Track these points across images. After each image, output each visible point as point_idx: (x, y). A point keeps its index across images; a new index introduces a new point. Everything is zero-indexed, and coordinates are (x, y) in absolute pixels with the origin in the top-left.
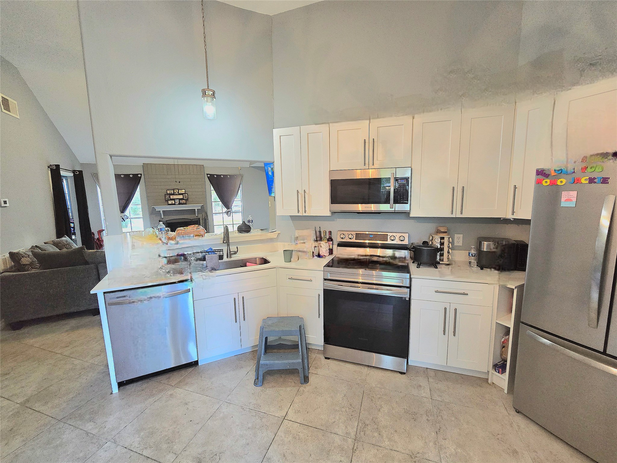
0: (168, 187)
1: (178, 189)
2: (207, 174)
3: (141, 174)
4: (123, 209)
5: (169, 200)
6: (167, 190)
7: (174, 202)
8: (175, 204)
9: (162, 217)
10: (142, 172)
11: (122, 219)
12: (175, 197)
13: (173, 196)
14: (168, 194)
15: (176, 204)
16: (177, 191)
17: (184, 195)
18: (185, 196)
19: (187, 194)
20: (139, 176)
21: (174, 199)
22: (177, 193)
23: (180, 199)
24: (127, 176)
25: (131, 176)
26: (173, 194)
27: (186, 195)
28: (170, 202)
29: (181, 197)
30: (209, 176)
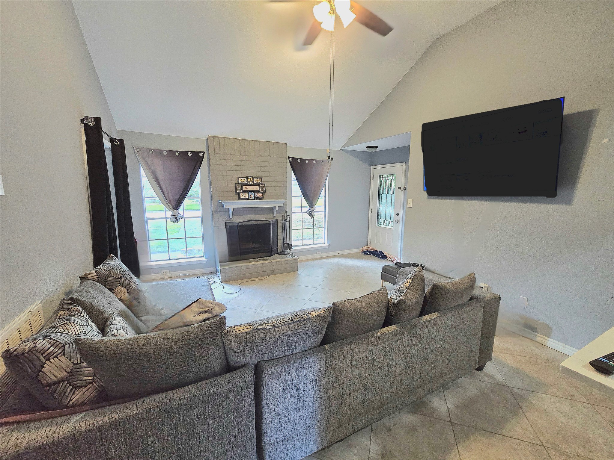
0: (239, 174)
1: (252, 177)
2: (289, 157)
3: (204, 153)
4: (177, 204)
5: (241, 193)
6: (238, 178)
7: (247, 197)
8: (248, 199)
9: (231, 217)
10: (204, 150)
11: (175, 219)
12: (249, 188)
13: (246, 186)
14: (240, 184)
15: (250, 198)
16: (252, 179)
17: (260, 185)
18: (262, 187)
19: (265, 184)
20: (201, 154)
21: (247, 192)
22: (251, 182)
23: (255, 192)
24: (184, 154)
25: (190, 154)
26: (247, 184)
27: (263, 185)
28: (242, 196)
29: (256, 188)
30: (291, 159)
